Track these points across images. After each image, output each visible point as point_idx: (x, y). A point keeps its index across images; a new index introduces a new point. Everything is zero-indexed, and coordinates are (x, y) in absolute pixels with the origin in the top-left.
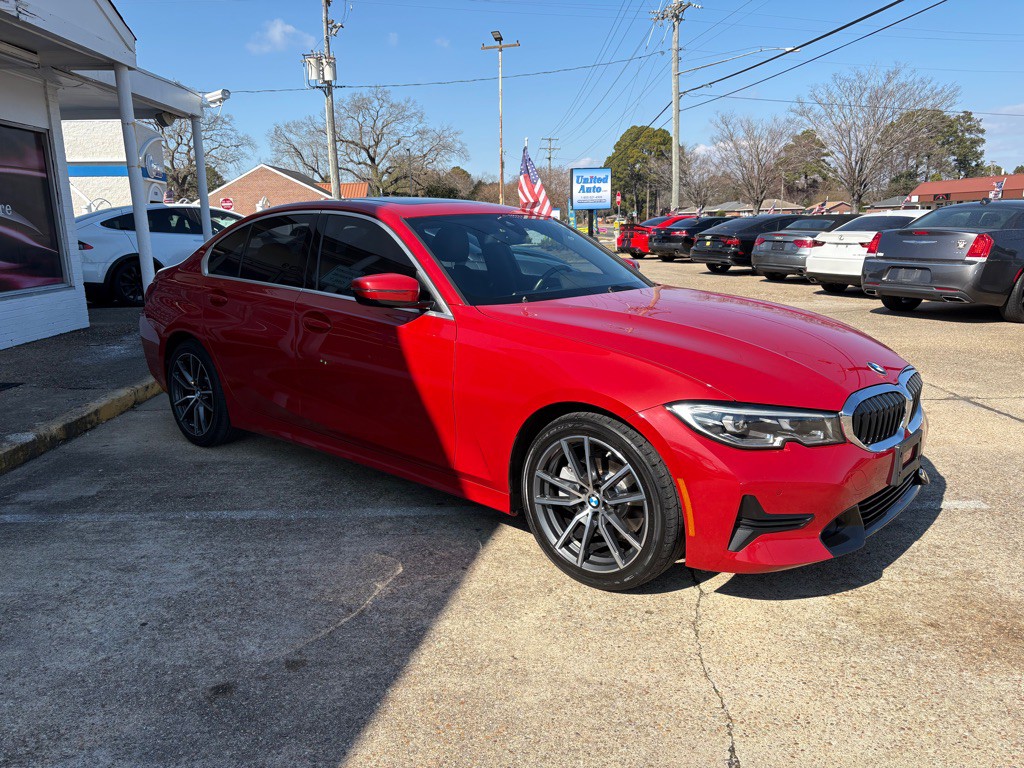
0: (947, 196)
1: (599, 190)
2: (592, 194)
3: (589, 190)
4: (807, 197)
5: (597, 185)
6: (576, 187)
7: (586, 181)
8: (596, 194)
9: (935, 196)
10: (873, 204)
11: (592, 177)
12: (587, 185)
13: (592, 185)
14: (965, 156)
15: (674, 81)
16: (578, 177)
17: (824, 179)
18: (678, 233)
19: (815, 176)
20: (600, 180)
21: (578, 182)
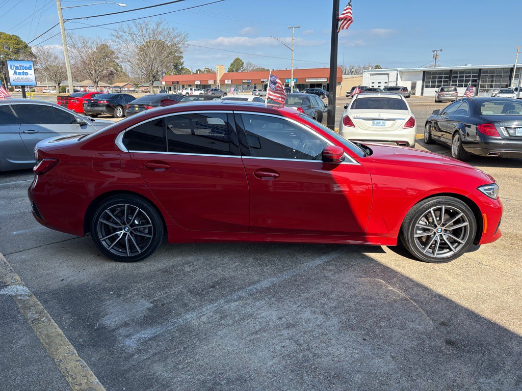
0: (178, 82)
1: (26, 74)
2: (22, 76)
3: (20, 74)
4: (109, 79)
5: (25, 71)
6: (11, 72)
7: (17, 68)
8: (25, 76)
9: (173, 82)
10: (143, 84)
11: (20, 66)
12: (18, 71)
13: (22, 71)
14: (177, 64)
15: (59, 12)
16: (11, 66)
17: (117, 71)
18: (102, 102)
19: (112, 69)
20: (26, 68)
21: (11, 68)
